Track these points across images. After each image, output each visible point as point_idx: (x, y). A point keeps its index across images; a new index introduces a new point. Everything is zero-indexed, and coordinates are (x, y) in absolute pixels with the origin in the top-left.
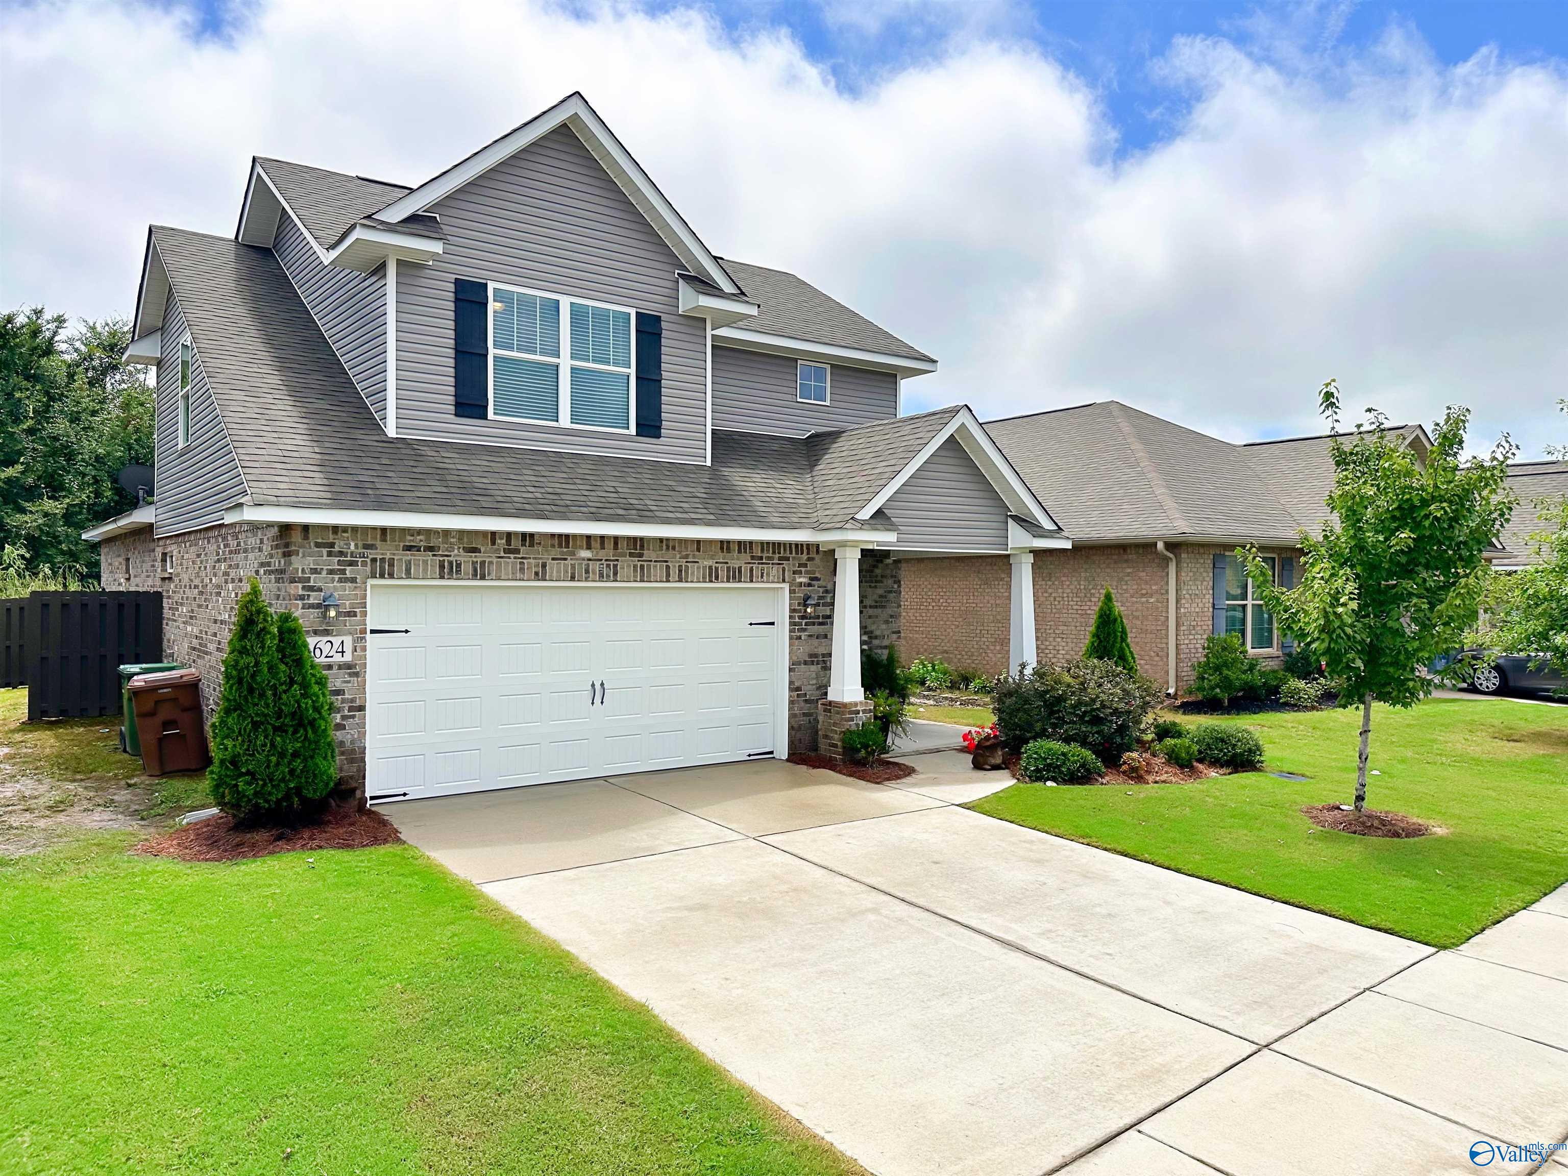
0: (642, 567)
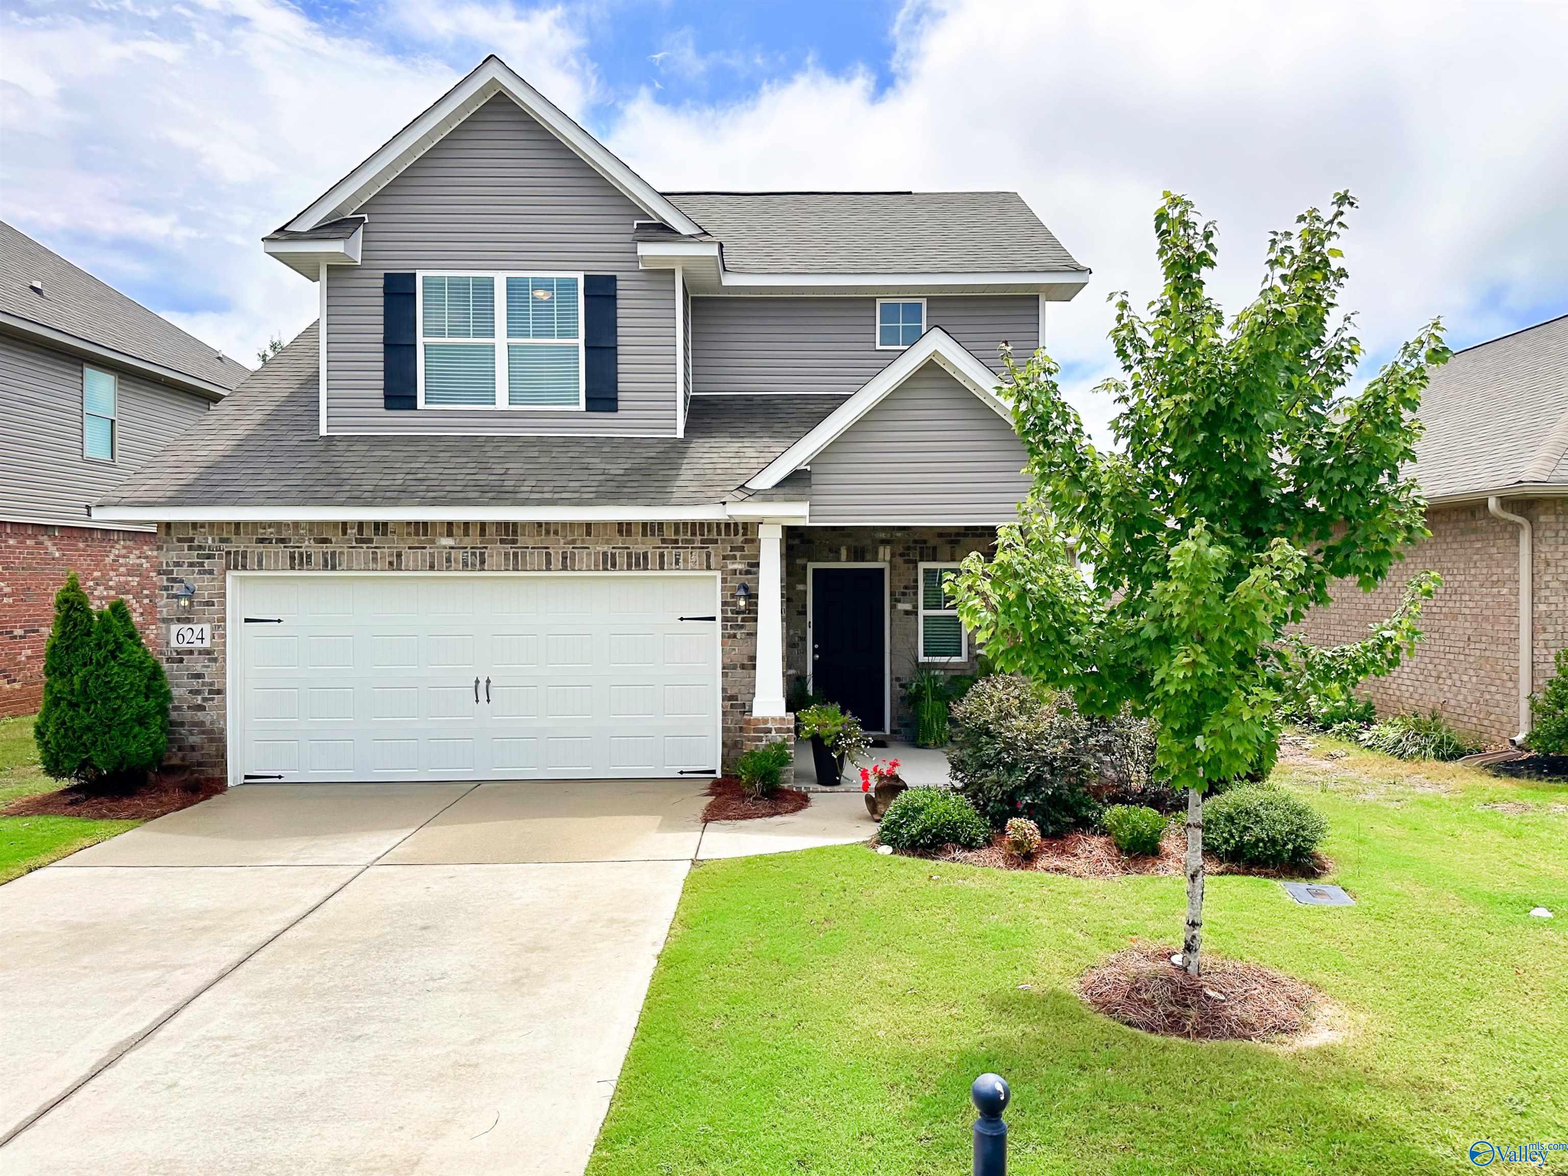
0: (515, 555)
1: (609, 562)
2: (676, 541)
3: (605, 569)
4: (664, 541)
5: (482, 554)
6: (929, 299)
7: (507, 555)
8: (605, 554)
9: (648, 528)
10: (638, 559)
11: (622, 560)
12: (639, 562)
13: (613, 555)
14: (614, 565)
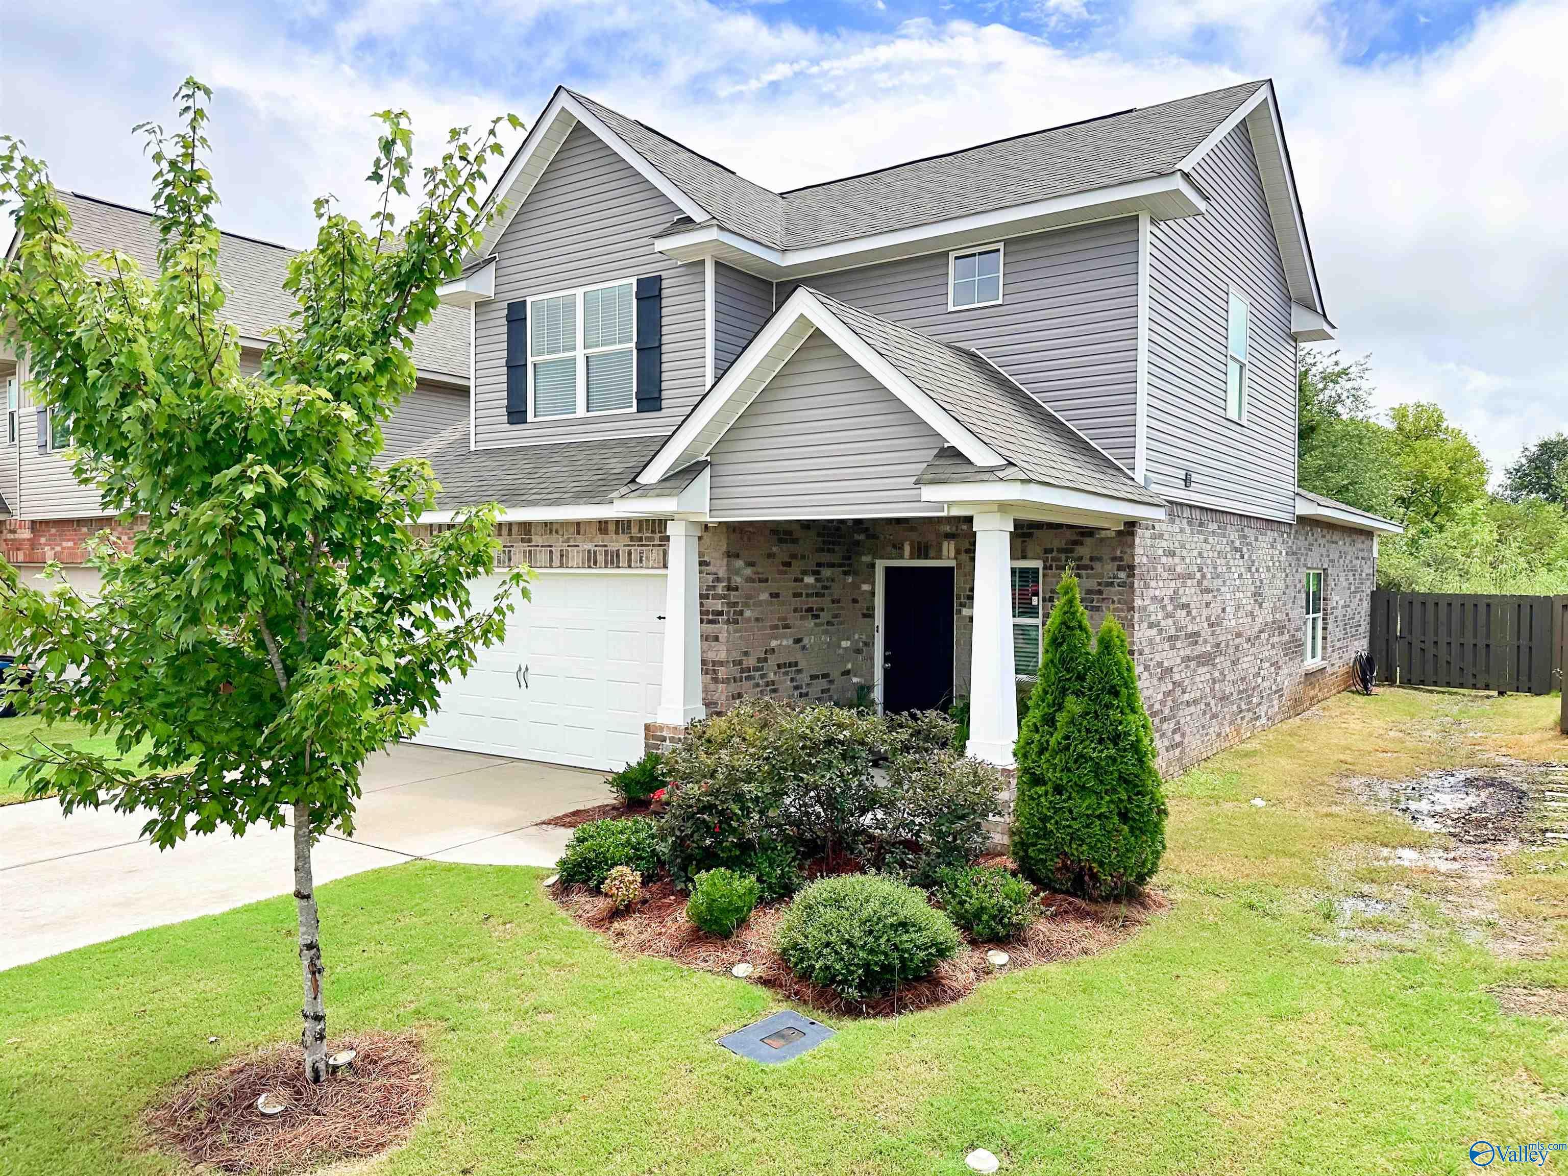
1: (591, 560)
2: (641, 539)
3: (590, 567)
4: (632, 539)
5: (510, 552)
6: (1007, 242)
7: (524, 552)
8: (589, 551)
9: (622, 525)
10: (612, 556)
11: (601, 558)
12: (613, 560)
13: (595, 552)
14: (595, 563)
